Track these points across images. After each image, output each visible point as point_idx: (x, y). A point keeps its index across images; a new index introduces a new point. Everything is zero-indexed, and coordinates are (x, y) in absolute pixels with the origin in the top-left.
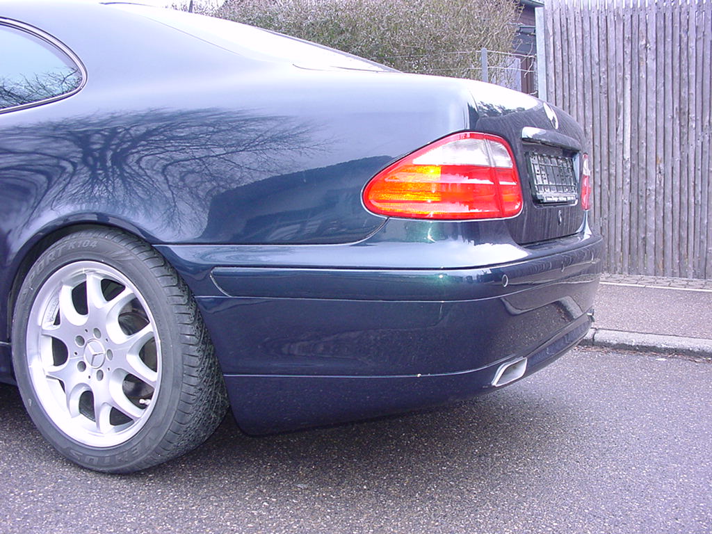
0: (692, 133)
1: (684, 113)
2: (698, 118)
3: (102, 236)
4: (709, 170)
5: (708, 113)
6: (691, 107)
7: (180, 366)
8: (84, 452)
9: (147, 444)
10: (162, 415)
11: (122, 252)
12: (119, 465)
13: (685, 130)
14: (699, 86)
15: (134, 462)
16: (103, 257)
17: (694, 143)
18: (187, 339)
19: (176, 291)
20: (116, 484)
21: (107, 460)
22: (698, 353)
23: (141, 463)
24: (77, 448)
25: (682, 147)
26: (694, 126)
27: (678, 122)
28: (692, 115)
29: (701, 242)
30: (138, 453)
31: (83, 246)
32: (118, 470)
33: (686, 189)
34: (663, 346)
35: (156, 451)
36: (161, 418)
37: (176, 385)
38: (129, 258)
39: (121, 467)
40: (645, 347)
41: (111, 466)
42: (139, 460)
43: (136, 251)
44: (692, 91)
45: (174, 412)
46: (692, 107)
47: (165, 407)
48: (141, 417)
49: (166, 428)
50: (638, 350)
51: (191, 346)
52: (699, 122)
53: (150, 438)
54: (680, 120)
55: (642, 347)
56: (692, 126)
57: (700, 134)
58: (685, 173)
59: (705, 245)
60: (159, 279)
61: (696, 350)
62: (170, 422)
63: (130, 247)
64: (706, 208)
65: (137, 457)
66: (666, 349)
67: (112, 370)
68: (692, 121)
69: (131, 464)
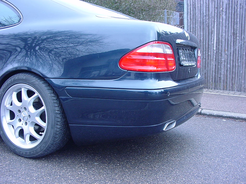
0: (238, 41)
1: (235, 34)
2: (240, 36)
3: (27, 75)
4: (243, 54)
5: (243, 34)
6: (237, 32)
7: (54, 121)
8: (21, 150)
9: (42, 148)
10: (47, 138)
11: (34, 81)
12: (33, 155)
13: (235, 40)
14: (240, 25)
15: (38, 154)
16: (27, 82)
17: (238, 44)
18: (56, 112)
19: (53, 95)
20: (31, 162)
21: (28, 153)
22: (237, 118)
23: (40, 155)
24: (18, 149)
25: (234, 46)
26: (238, 38)
27: (233, 37)
28: (238, 35)
29: (240, 79)
30: (39, 151)
31: (21, 78)
32: (32, 157)
33: (235, 60)
34: (225, 115)
35: (45, 151)
36: (47, 139)
37: (52, 128)
38: (36, 83)
39: (33, 156)
40: (219, 116)
41: (29, 155)
42: (39, 153)
43: (39, 81)
44: (238, 26)
45: (51, 137)
46: (238, 32)
47: (48, 135)
48: (40, 138)
49: (49, 143)
50: (216, 117)
51: (58, 114)
52: (240, 38)
53: (43, 146)
54: (233, 36)
55: (218, 115)
56: (238, 39)
57: (240, 41)
58: (235, 55)
59: (241, 80)
60: (47, 90)
61: (236, 117)
62: (50, 141)
63: (37, 79)
64: (242, 67)
65: (39, 152)
66: (226, 116)
67: (30, 122)
68: (238, 37)
69: (37, 155)
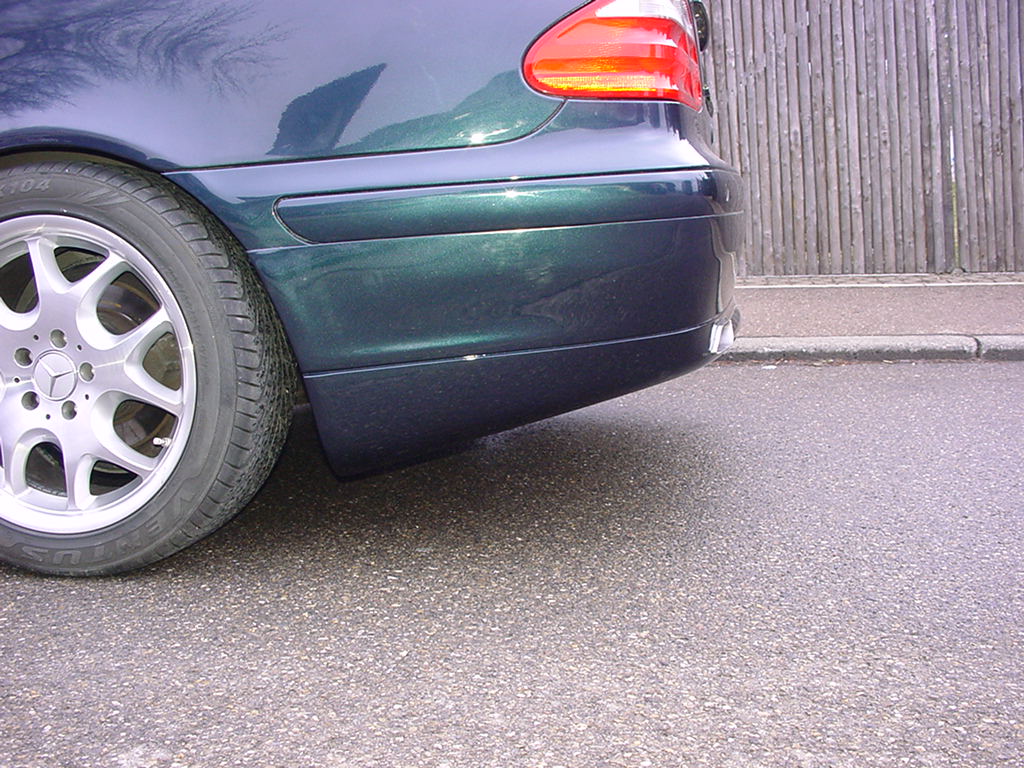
0: (732, 74)
1: (719, 47)
2: (738, 53)
3: (57, 169)
4: (757, 124)
5: (751, 45)
6: (727, 38)
7: (232, 369)
8: (52, 546)
9: (177, 510)
10: (203, 456)
11: (102, 192)
12: (123, 556)
13: (722, 71)
14: (736, 9)
15: (153, 546)
16: (64, 204)
17: (735, 88)
18: (239, 324)
19: (210, 246)
20: (117, 587)
21: (99, 553)
22: (814, 354)
23: (165, 546)
24: (34, 542)
25: (719, 95)
26: (733, 65)
27: (711, 60)
28: (730, 50)
29: (754, 224)
30: (161, 529)
31: (22, 190)
32: (119, 567)
33: (729, 152)
34: (766, 350)
35: (194, 522)
36: (200, 463)
37: (226, 401)
38: (119, 200)
39: (127, 559)
40: (742, 354)
41: (108, 560)
42: (160, 541)
43: (128, 188)
44: (728, 16)
45: (225, 448)
46: (730, 39)
47: (208, 441)
48: (153, 468)
49: (211, 476)
50: (732, 360)
51: (246, 335)
52: (741, 60)
53: (181, 499)
54: (714, 57)
55: (738, 354)
56: (731, 64)
57: (742, 75)
58: (725, 130)
59: (760, 228)
60: (178, 229)
61: (812, 351)
62: (218, 466)
63: (117, 182)
64: (757, 176)
65: (158, 536)
66: (771, 354)
67: (94, 397)
68: (731, 57)
69: (146, 550)
